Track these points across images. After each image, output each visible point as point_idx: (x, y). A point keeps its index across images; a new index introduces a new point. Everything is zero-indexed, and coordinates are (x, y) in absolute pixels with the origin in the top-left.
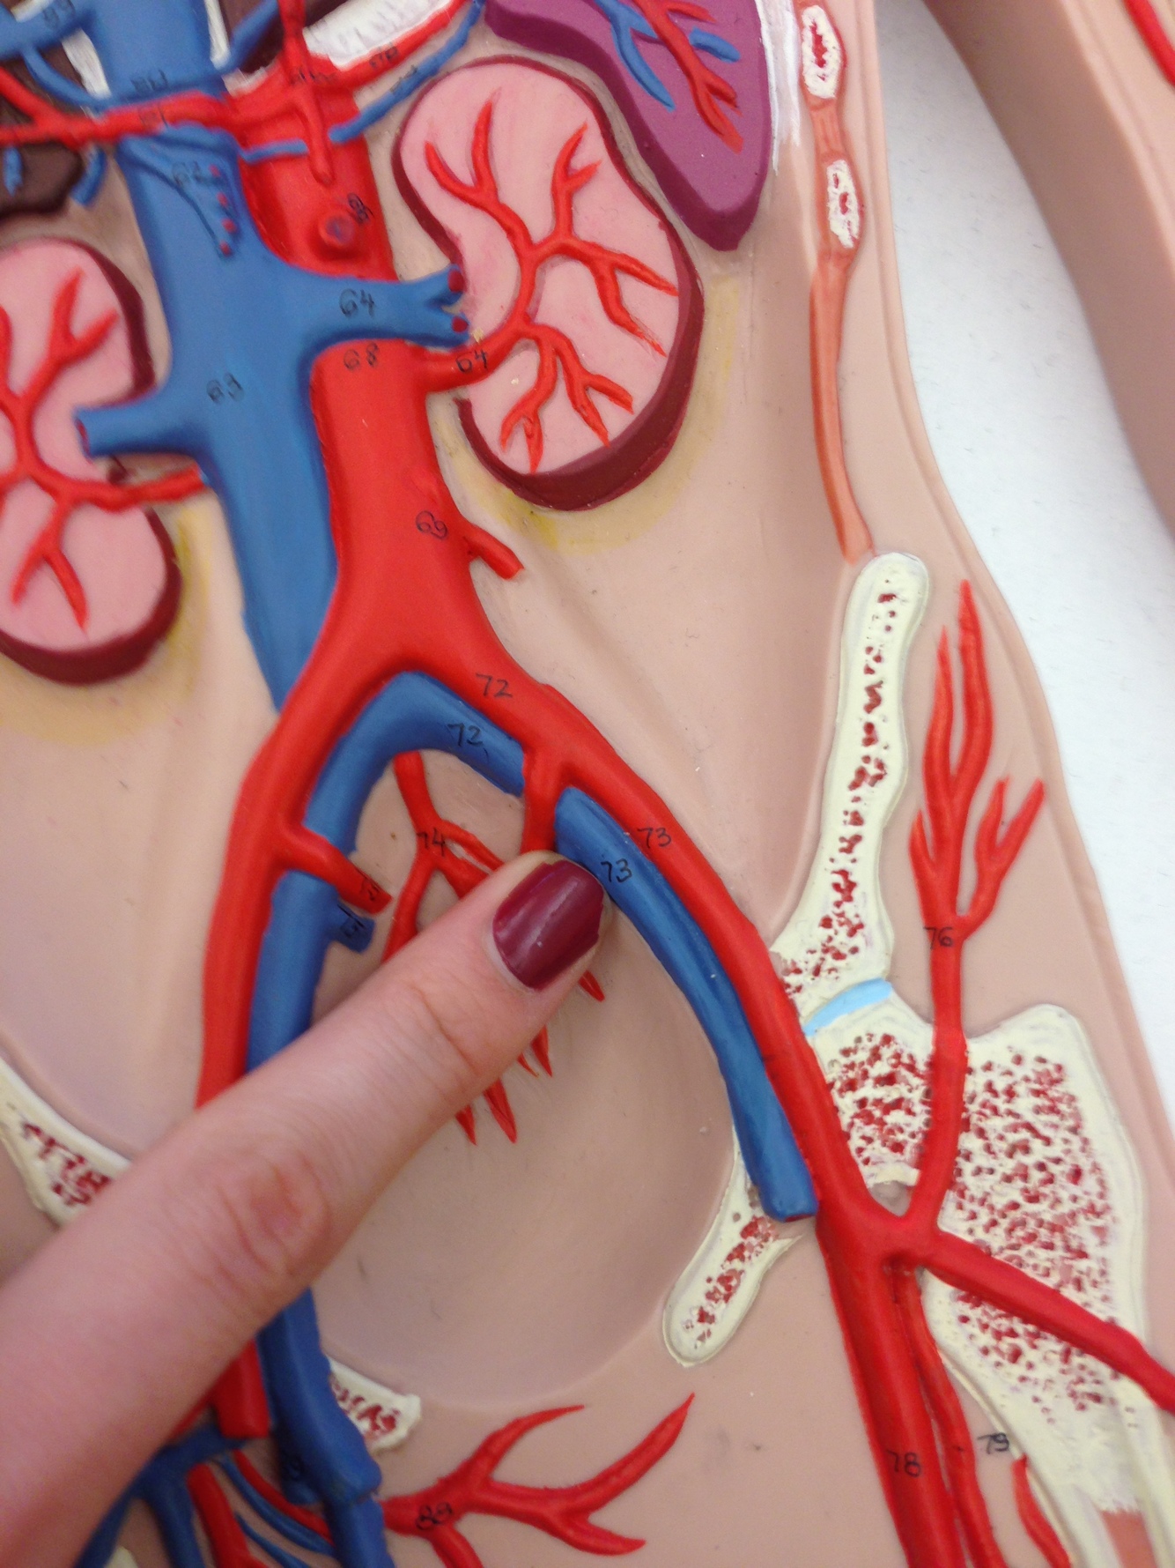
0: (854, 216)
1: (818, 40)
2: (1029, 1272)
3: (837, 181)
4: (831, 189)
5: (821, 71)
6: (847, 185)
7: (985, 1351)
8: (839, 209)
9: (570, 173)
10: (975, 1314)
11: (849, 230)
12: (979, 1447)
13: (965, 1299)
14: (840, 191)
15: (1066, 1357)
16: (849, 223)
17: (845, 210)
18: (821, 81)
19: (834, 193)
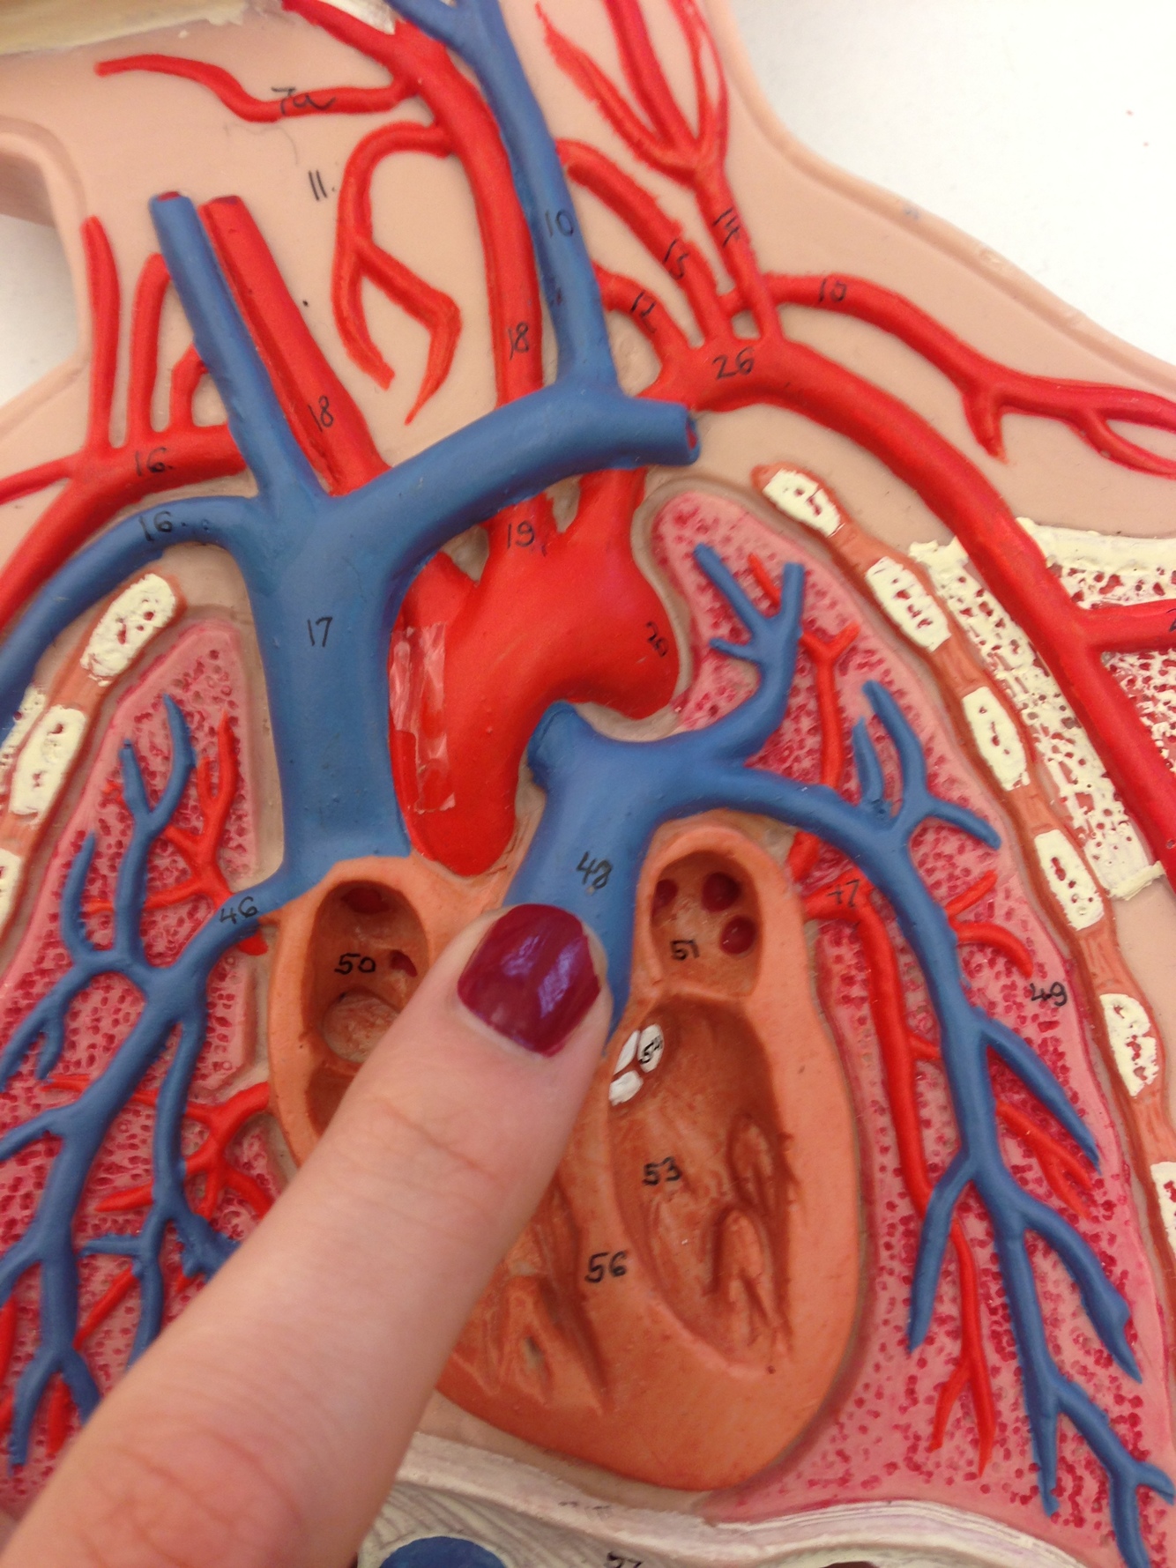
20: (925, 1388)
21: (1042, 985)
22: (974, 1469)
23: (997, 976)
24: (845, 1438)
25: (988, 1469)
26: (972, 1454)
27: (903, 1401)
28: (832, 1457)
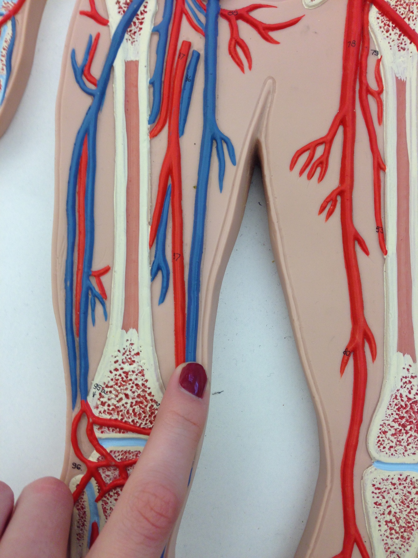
2: (398, 12)
7: (381, 27)
10: (381, 18)
12: (371, 52)
13: (380, 14)
15: (400, 36)
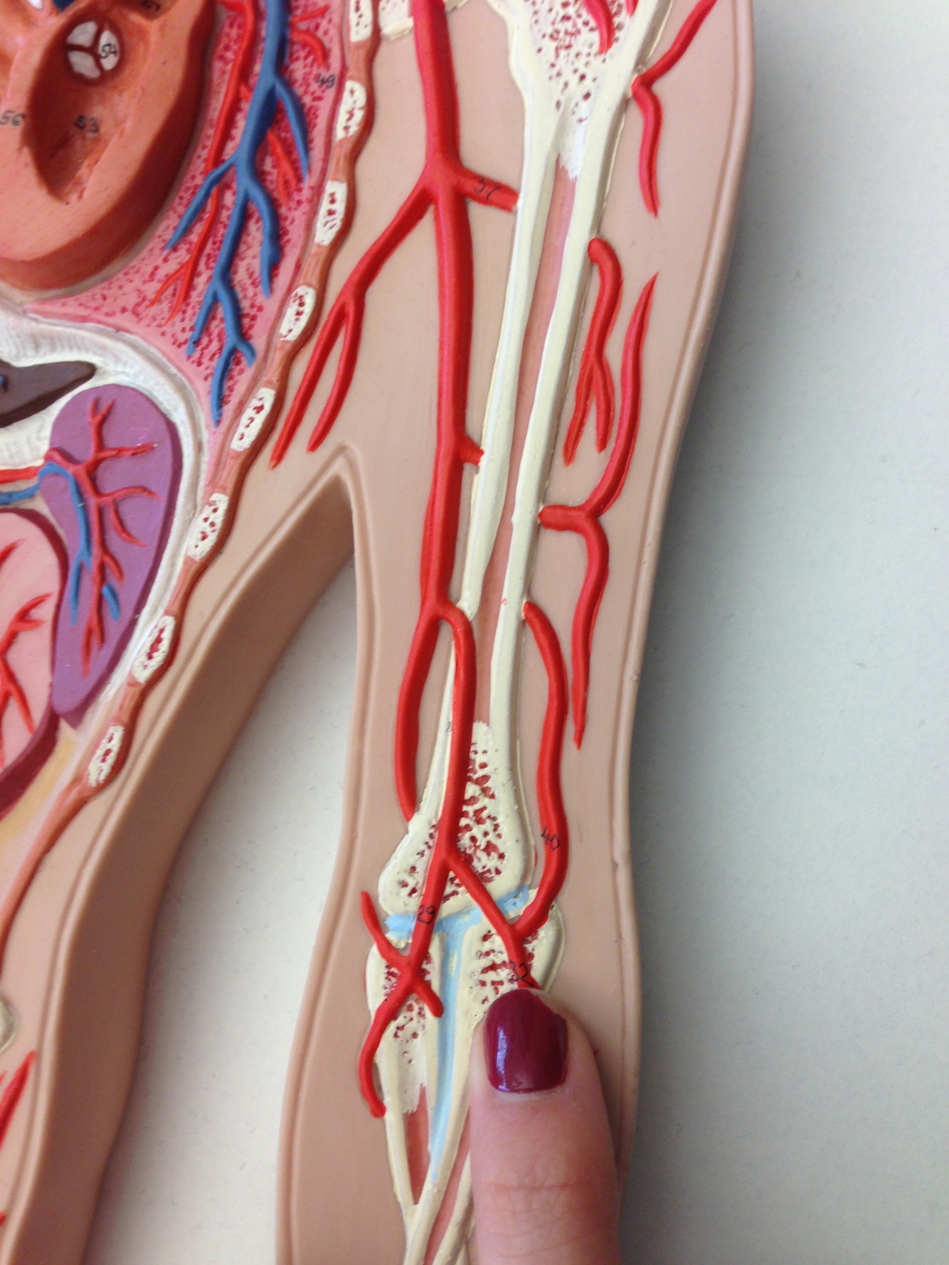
0: (106, 768)
1: (158, 640)
3: (111, 739)
4: (105, 741)
5: (147, 662)
6: (115, 745)
8: (101, 758)
9: (27, 618)
11: (99, 774)
14: (109, 746)
16: (101, 771)
17: (104, 760)
18: (142, 668)
19: (104, 746)
20: (161, 274)
21: (325, 74)
22: (163, 322)
23: (305, 66)
24: (110, 289)
25: (170, 324)
26: (167, 315)
27: (147, 277)
28: (98, 296)
